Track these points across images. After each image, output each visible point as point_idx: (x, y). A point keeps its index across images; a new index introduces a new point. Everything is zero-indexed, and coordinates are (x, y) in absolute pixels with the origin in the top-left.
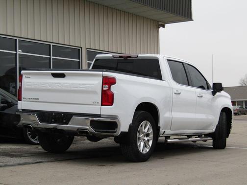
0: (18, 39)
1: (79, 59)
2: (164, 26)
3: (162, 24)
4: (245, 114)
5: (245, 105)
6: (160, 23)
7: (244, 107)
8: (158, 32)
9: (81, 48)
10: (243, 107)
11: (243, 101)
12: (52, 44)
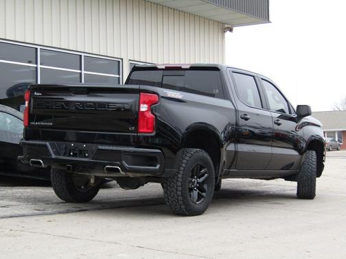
0: (39, 48)
1: (119, 74)
2: (231, 30)
3: (228, 28)
4: (338, 150)
5: (339, 137)
6: (226, 26)
7: (337, 140)
8: (223, 37)
9: (122, 59)
10: (335, 140)
11: (334, 132)
12: (83, 55)
